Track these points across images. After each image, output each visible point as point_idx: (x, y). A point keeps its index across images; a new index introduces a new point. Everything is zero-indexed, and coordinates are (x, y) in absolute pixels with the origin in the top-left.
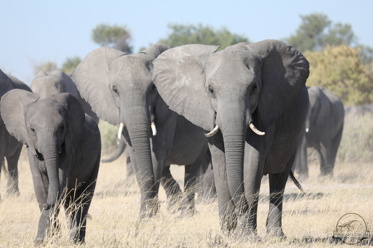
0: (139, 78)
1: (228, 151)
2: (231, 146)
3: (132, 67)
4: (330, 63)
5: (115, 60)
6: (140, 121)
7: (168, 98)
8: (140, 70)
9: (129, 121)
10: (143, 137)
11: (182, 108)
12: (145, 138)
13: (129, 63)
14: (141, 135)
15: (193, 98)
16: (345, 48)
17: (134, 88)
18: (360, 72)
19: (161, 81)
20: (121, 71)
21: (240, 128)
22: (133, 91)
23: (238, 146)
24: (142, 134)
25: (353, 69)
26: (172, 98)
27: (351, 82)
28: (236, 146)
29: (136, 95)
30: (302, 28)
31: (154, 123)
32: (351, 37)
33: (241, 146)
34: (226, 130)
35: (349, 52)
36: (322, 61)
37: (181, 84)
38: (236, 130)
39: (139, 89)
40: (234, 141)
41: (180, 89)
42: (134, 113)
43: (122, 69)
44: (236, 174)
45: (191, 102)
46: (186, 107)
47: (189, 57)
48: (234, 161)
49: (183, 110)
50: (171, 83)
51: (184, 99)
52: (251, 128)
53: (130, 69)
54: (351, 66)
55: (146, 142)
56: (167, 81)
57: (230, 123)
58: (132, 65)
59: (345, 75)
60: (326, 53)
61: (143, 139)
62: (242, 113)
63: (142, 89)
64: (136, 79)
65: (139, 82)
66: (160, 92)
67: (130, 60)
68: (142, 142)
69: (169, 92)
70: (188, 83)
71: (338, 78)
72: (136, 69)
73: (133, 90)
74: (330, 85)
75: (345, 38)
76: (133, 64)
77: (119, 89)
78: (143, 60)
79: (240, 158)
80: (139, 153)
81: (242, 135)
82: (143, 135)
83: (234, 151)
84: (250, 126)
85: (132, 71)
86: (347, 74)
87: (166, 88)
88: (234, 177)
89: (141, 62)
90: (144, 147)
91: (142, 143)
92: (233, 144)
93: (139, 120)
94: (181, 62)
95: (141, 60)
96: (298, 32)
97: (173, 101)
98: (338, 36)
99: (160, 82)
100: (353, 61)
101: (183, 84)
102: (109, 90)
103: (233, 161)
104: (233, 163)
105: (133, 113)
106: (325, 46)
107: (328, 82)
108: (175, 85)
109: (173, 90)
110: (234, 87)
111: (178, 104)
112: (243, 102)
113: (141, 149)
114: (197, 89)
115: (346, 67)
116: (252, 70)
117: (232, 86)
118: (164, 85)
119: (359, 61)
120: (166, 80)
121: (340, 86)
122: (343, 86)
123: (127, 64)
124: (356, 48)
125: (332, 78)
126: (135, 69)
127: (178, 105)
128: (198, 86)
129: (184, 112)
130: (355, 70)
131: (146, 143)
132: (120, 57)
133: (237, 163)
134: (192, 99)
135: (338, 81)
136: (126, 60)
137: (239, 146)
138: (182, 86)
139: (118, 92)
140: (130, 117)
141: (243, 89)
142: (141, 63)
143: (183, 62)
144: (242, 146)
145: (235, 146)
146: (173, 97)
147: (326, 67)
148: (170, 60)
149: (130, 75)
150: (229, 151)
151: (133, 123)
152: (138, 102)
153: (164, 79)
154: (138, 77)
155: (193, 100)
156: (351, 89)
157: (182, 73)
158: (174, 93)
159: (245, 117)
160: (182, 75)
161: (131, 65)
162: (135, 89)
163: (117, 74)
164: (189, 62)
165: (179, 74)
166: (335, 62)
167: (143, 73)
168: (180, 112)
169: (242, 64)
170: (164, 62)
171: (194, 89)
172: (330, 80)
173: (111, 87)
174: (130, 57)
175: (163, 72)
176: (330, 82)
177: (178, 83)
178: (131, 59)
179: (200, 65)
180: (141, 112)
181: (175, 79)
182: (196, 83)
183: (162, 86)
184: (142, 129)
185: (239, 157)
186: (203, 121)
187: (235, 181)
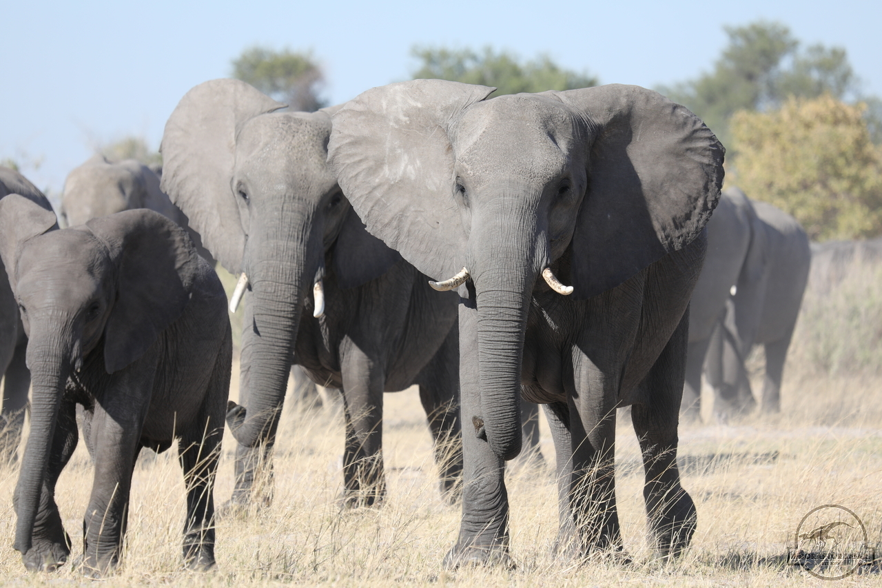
0: (303, 173)
1: (483, 330)
2: (492, 318)
3: (291, 143)
4: (793, 140)
5: (255, 119)
6: (288, 277)
7: (363, 207)
8: (310, 153)
9: (261, 271)
10: (284, 317)
11: (396, 233)
12: (287, 320)
13: (284, 132)
14: (281, 311)
15: (422, 210)
16: (831, 104)
17: (287, 196)
18: (867, 161)
19: (348, 165)
20: (262, 150)
21: (518, 274)
22: (284, 203)
23: (507, 319)
24: (283, 309)
25: (850, 154)
26: (373, 206)
27: (845, 184)
28: (504, 319)
29: (289, 213)
30: (729, 56)
31: (322, 285)
32: (845, 78)
33: (515, 319)
34: (484, 278)
35: (840, 115)
36: (776, 135)
37: (395, 174)
38: (505, 279)
39: (299, 199)
40: (499, 306)
41: (392, 185)
42: (277, 254)
43: (266, 144)
44: (501, 390)
45: (417, 220)
46: (406, 229)
47: (419, 109)
48: (498, 357)
49: (398, 237)
50: (373, 171)
51: (401, 211)
52: (546, 279)
53: (286, 146)
54: (844, 147)
55: (287, 331)
56: (364, 166)
57: (494, 261)
58: (292, 140)
59: (829, 169)
60: (785, 115)
61: (283, 323)
62: (524, 240)
63: (305, 200)
64: (297, 174)
65: (301, 182)
66: (346, 189)
67: (290, 126)
68: (278, 327)
69: (367, 192)
70: (413, 172)
71: (814, 174)
72: (300, 149)
73: (285, 200)
74: (795, 192)
75: (831, 80)
76: (294, 136)
77: (251, 192)
78: (320, 131)
79: (513, 349)
80: (264, 354)
81: (520, 292)
82: (284, 311)
83: (498, 330)
84: (543, 275)
85: (290, 153)
86: (834, 166)
87: (358, 181)
88: (496, 397)
89: (314, 135)
90: (280, 341)
91: (278, 331)
92: (496, 313)
93: (286, 275)
94: (399, 119)
95: (316, 129)
96: (720, 66)
97: (375, 213)
98: (815, 75)
99: (345, 166)
100: (848, 135)
101: (400, 173)
102: (230, 187)
103: (496, 357)
104: (495, 360)
105: (275, 254)
106: (785, 98)
107: (789, 185)
108: (382, 174)
109: (375, 188)
110: (513, 179)
111: (386, 221)
112: (530, 216)
113: (271, 343)
114: (432, 188)
115: (832, 150)
116: (563, 145)
117: (507, 175)
118: (354, 173)
119: (863, 135)
120: (360, 161)
121: (816, 195)
122: (824, 193)
123: (281, 134)
124: (856, 106)
125: (798, 176)
126: (296, 151)
127: (386, 225)
128: (438, 182)
129: (400, 241)
130: (855, 156)
131: (286, 333)
132: (268, 115)
133: (504, 361)
134: (420, 211)
135: (813, 182)
136: (281, 125)
137: (511, 318)
138: (398, 178)
139: (249, 199)
140: (266, 262)
141: (534, 185)
142: (315, 139)
143: (405, 122)
144: (518, 319)
145: (501, 319)
146: (376, 204)
147: (784, 150)
148: (374, 115)
149: (282, 163)
150: (487, 329)
151: (270, 279)
152: (291, 229)
153: (357, 159)
154: (301, 169)
155: (423, 214)
156: (843, 202)
157: (399, 147)
158: (378, 194)
159: (532, 250)
160: (399, 151)
161: (291, 138)
162: (289, 197)
163: (253, 154)
164: (420, 122)
165: (393, 150)
166: (806, 138)
167: (315, 163)
168: (391, 240)
169: (539, 128)
170: (359, 118)
171: (426, 187)
172: (794, 180)
173: (235, 183)
174: (290, 118)
175: (356, 143)
176: (794, 185)
177: (390, 170)
178: (292, 124)
179: (445, 131)
180: (293, 256)
181: (383, 160)
182: (432, 173)
183: (351, 175)
184: (287, 298)
185: (510, 347)
186: (443, 266)
187: (499, 409)
